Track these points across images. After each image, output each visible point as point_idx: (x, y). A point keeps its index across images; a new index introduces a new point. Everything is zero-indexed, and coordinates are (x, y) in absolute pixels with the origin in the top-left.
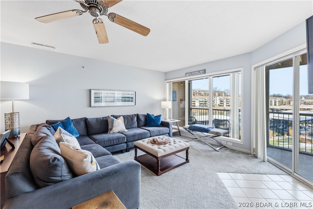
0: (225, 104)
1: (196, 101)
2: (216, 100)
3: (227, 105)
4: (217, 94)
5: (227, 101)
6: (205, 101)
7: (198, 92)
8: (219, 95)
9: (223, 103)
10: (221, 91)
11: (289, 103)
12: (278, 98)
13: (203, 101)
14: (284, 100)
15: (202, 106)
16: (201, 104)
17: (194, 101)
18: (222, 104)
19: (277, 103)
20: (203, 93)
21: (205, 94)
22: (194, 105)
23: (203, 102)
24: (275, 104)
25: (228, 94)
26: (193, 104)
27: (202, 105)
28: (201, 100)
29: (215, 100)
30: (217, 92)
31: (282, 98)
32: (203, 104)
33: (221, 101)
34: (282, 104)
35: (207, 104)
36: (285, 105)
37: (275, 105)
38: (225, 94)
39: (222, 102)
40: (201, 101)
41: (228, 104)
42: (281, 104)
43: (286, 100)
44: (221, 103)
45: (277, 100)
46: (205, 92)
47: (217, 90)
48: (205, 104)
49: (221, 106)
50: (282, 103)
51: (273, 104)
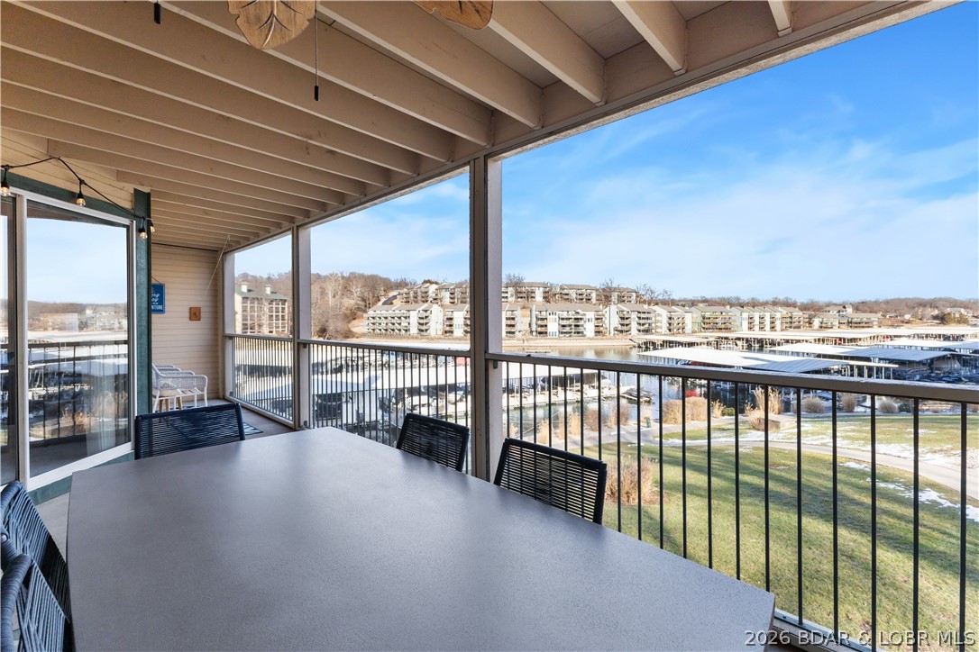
0: (634, 326)
1: (549, 317)
2: (607, 315)
3: (639, 331)
4: (614, 297)
5: (639, 318)
6: (576, 319)
7: (558, 290)
8: (621, 300)
9: (627, 325)
10: (624, 290)
11: (810, 323)
12: (780, 309)
13: (570, 319)
14: (797, 314)
15: (566, 333)
16: (564, 326)
17: (543, 319)
18: (625, 328)
19: (778, 324)
20: (573, 294)
21: (578, 297)
22: (543, 329)
23: (571, 322)
24: (773, 325)
25: (645, 297)
26: (542, 326)
27: (567, 329)
28: (565, 315)
29: (604, 315)
30: (615, 290)
31: (791, 309)
32: (570, 326)
33: (622, 318)
34: (791, 327)
35: (582, 326)
36: (799, 327)
37: (773, 328)
38: (637, 297)
39: (626, 322)
40: (563, 319)
41: (642, 328)
42: (788, 325)
43: (801, 313)
45: (778, 315)
46: (580, 292)
47: (614, 286)
48: (576, 326)
49: (621, 331)
50: (791, 324)
51: (768, 327)
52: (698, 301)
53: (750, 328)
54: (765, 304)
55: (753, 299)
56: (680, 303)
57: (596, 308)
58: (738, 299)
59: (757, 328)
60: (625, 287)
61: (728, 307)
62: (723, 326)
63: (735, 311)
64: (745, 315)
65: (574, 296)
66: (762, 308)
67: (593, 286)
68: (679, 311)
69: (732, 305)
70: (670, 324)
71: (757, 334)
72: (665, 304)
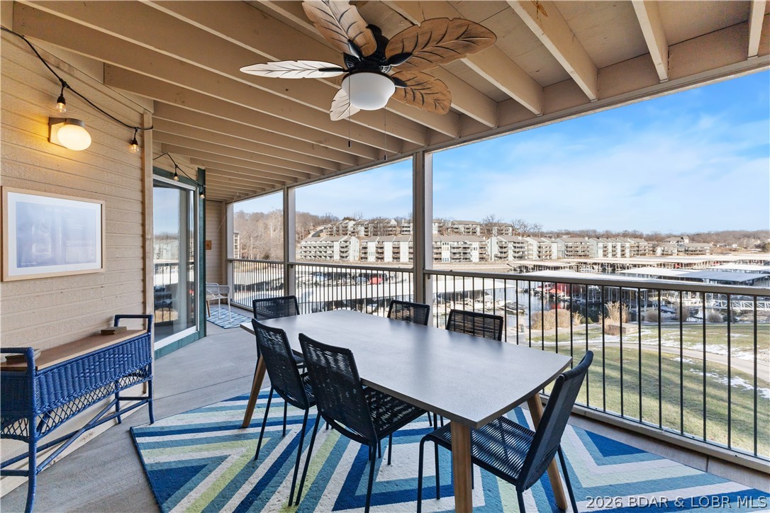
0: (511, 254)
1: (442, 246)
2: (489, 245)
3: (515, 257)
4: (495, 231)
5: (515, 247)
6: (464, 248)
7: (450, 225)
8: (500, 233)
9: (505, 253)
10: (503, 224)
11: (654, 251)
12: (629, 240)
13: (459, 248)
14: (643, 243)
15: (456, 259)
16: (454, 253)
17: (438, 248)
18: (503, 255)
19: (627, 251)
20: (462, 228)
21: (466, 230)
22: (438, 256)
23: (460, 250)
24: (623, 253)
25: (519, 231)
26: (437, 254)
27: (457, 256)
28: (455, 245)
29: (486, 245)
30: (495, 225)
31: (638, 240)
32: (460, 253)
33: (501, 247)
34: (638, 254)
35: (469, 253)
36: (645, 254)
38: (513, 230)
39: (504, 250)
40: (454, 248)
41: (517, 255)
42: (636, 253)
43: (646, 243)
44: (501, 252)
45: (628, 245)
46: (467, 226)
47: (494, 221)
48: (465, 253)
49: (501, 258)
50: (638, 252)
51: (619, 254)
52: (563, 234)
53: (605, 255)
54: (617, 236)
55: (607, 232)
56: (548, 235)
57: (480, 239)
58: (595, 231)
59: (610, 255)
60: (503, 222)
61: (587, 238)
62: (583, 254)
63: (592, 241)
64: (601, 245)
65: (463, 229)
66: (614, 239)
67: (477, 221)
68: (546, 241)
69: (589, 237)
70: (539, 252)
71: (610, 260)
72: (536, 236)
